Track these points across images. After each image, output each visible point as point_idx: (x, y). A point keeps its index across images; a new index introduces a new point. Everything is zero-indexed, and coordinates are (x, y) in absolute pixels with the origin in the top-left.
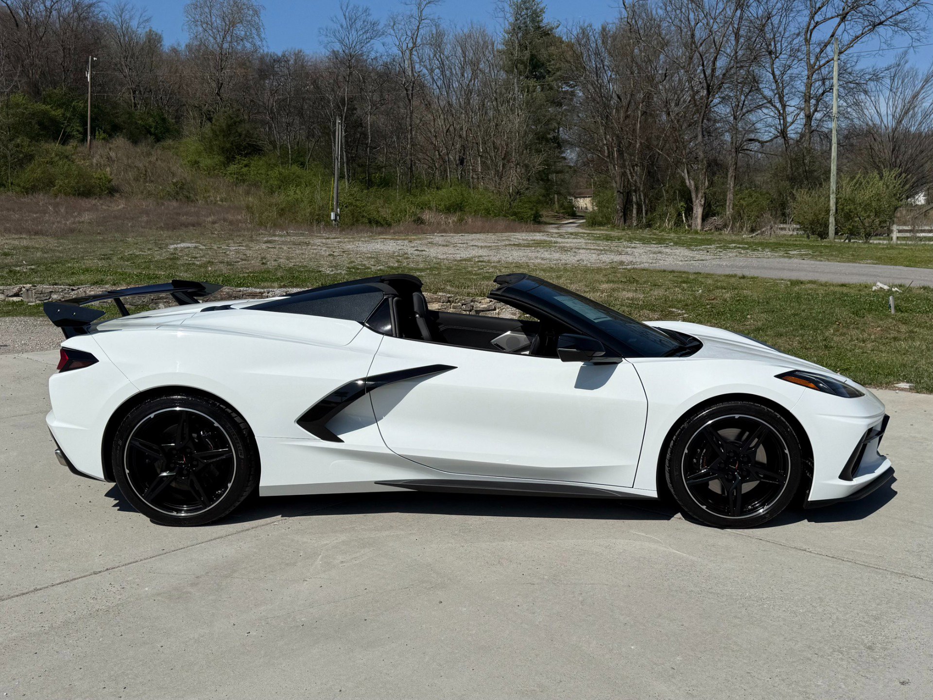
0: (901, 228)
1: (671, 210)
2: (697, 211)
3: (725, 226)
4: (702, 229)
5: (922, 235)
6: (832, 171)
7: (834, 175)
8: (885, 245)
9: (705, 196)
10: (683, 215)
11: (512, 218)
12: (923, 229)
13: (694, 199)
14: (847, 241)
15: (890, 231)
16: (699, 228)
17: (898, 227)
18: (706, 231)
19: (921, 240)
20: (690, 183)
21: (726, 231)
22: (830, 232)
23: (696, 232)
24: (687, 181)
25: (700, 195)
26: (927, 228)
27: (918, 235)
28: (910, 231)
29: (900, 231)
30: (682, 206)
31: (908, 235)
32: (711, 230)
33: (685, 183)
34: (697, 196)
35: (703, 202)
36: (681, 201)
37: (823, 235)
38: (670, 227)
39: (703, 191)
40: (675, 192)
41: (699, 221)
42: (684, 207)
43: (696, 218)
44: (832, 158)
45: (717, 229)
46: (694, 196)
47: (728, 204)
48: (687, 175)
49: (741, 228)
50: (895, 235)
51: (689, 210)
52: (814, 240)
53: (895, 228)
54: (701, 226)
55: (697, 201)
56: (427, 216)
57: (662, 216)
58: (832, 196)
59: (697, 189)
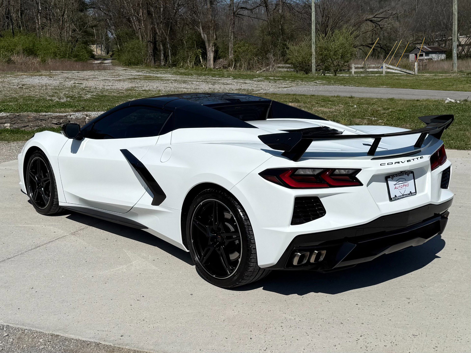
0: (357, 66)
1: (190, 54)
2: (210, 56)
3: (229, 65)
4: (214, 68)
5: (370, 70)
6: (312, 29)
7: (314, 32)
8: (347, 77)
9: (215, 45)
10: (201, 57)
11: (74, 59)
12: (370, 66)
13: (207, 47)
14: (323, 75)
15: (350, 68)
16: (212, 66)
17: (355, 66)
18: (217, 69)
19: (369, 73)
20: (204, 36)
21: (231, 69)
22: (312, 69)
23: (211, 70)
24: (202, 35)
25: (211, 44)
26: (373, 66)
27: (368, 70)
28: (362, 68)
29: (356, 68)
30: (199, 52)
31: (361, 70)
32: (220, 68)
33: (201, 36)
34: (209, 46)
35: (213, 50)
36: (198, 48)
37: (307, 70)
38: (191, 66)
39: (213, 42)
40: (193, 42)
41: (212, 62)
42: (201, 52)
43: (210, 60)
44: (312, 21)
45: (224, 67)
46: (207, 44)
47: (230, 51)
48: (202, 31)
49: (241, 66)
50: (353, 70)
51: (205, 55)
52: (301, 74)
53: (353, 66)
54: (214, 65)
55: (210, 49)
56: (14, 58)
57: (184, 60)
58: (313, 46)
59: (209, 40)
